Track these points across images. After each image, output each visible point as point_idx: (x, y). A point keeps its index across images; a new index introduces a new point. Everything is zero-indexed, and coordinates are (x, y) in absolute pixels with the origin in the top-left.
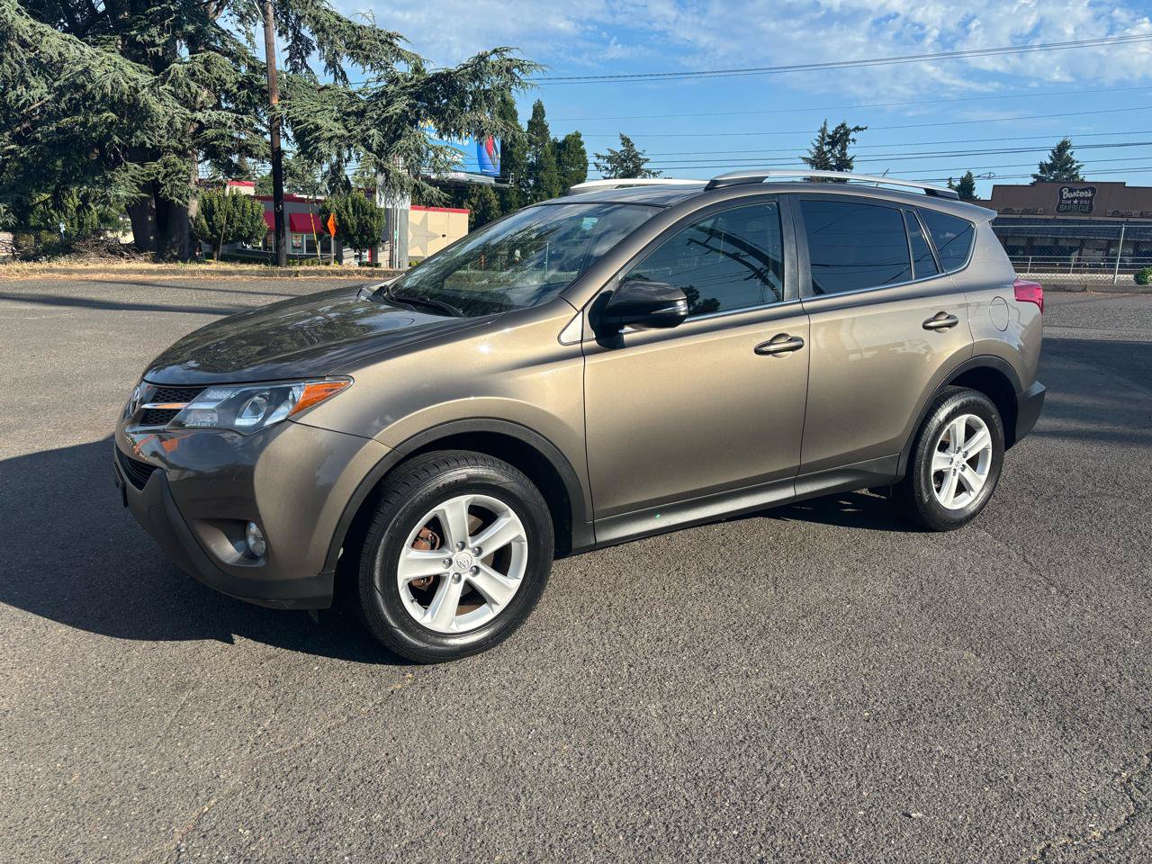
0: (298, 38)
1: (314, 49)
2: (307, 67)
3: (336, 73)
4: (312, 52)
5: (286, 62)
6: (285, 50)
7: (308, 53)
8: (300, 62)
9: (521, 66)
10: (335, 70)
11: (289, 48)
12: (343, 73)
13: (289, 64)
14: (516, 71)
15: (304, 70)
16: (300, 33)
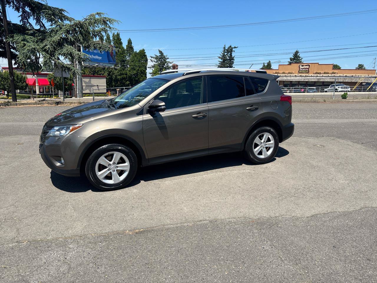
0: (24, 12)
1: (31, 16)
2: (29, 23)
3: (40, 25)
4: (31, 17)
5: (20, 21)
6: (19, 16)
7: (29, 18)
8: (26, 21)
9: (110, 20)
10: (40, 24)
11: (21, 15)
12: (44, 25)
13: (22, 22)
14: (108, 22)
15: (28, 24)
16: (25, 10)
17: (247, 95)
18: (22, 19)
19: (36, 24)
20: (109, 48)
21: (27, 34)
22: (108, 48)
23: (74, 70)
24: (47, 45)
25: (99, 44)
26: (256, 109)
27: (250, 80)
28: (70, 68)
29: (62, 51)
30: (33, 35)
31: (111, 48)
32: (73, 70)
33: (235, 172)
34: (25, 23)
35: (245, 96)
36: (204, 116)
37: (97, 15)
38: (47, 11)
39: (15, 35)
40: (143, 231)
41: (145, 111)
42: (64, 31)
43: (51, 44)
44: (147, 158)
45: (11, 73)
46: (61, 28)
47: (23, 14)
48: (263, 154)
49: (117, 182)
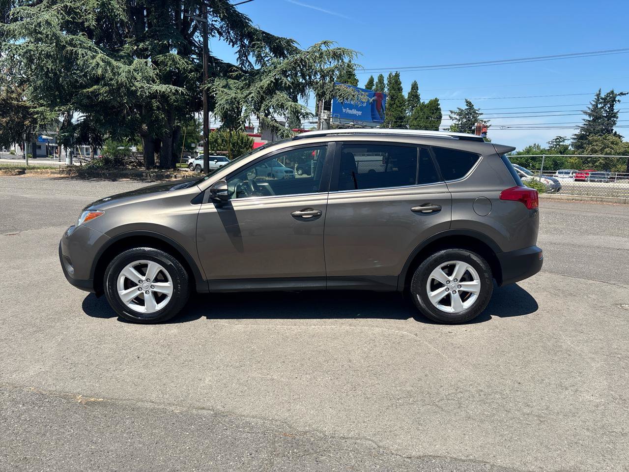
2: (249, 62)
3: (261, 64)
4: (251, 53)
5: (237, 60)
6: (236, 53)
7: (249, 54)
10: (261, 62)
11: (239, 51)
16: (244, 43)
17: (418, 184)
18: (240, 56)
19: (256, 63)
20: (353, 96)
21: (231, 77)
22: (352, 96)
23: (284, 131)
24: (252, 93)
25: (339, 90)
26: (436, 211)
27: (433, 155)
28: (278, 127)
29: (271, 101)
30: (237, 78)
31: (356, 96)
32: (282, 130)
34: (243, 62)
35: (414, 184)
36: (316, 216)
37: (323, 45)
38: (259, 42)
39: (216, 79)
40: (102, 402)
42: (278, 71)
43: (258, 91)
44: (204, 278)
45: (206, 134)
46: (275, 67)
47: (241, 48)
48: (452, 305)
49: (151, 311)
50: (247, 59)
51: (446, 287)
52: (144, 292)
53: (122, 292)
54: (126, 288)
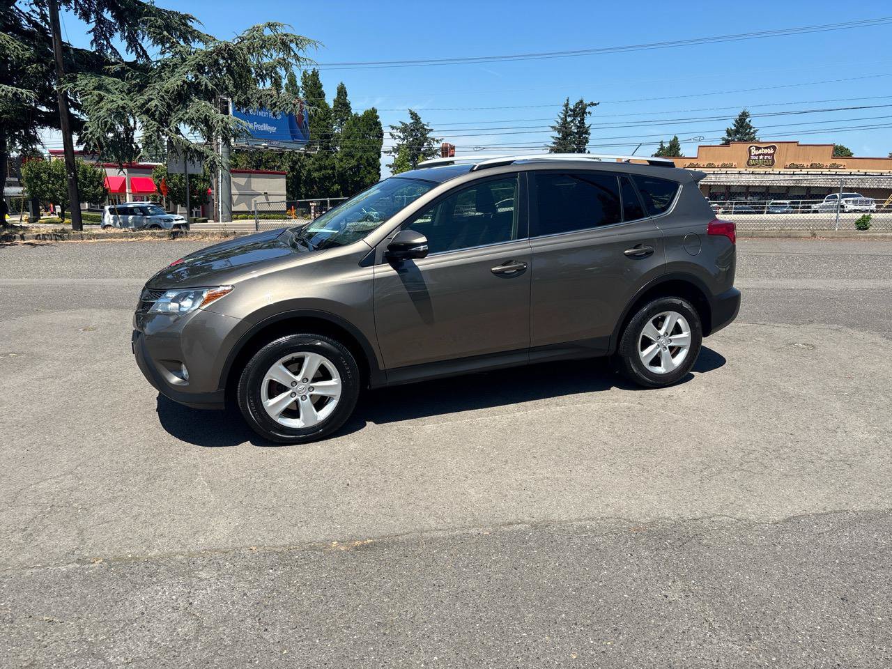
0: (101, 21)
1: (117, 31)
2: (112, 47)
3: (137, 52)
4: (115, 34)
5: (92, 43)
6: (89, 32)
7: (111, 35)
8: (105, 43)
9: (296, 40)
10: (137, 49)
11: (94, 30)
12: (145, 52)
13: (94, 45)
14: (293, 46)
15: (110, 51)
16: (102, 16)
17: (626, 220)
18: (95, 38)
19: (127, 50)
20: (294, 105)
21: (107, 74)
22: (292, 106)
23: (214, 159)
24: (152, 99)
25: (271, 97)
26: (649, 254)
28: (203, 153)
29: (187, 113)
30: (120, 75)
31: (298, 106)
32: (210, 157)
33: (594, 406)
34: (102, 48)
36: (521, 271)
37: (268, 29)
38: (153, 19)
39: (78, 75)
40: (371, 544)
41: (379, 256)
42: (191, 66)
43: (162, 97)
45: (70, 164)
46: (184, 60)
47: (96, 26)
48: (662, 364)
49: (311, 424)
50: (108, 42)
51: (656, 344)
52: (300, 398)
53: (269, 403)
54: (271, 396)
